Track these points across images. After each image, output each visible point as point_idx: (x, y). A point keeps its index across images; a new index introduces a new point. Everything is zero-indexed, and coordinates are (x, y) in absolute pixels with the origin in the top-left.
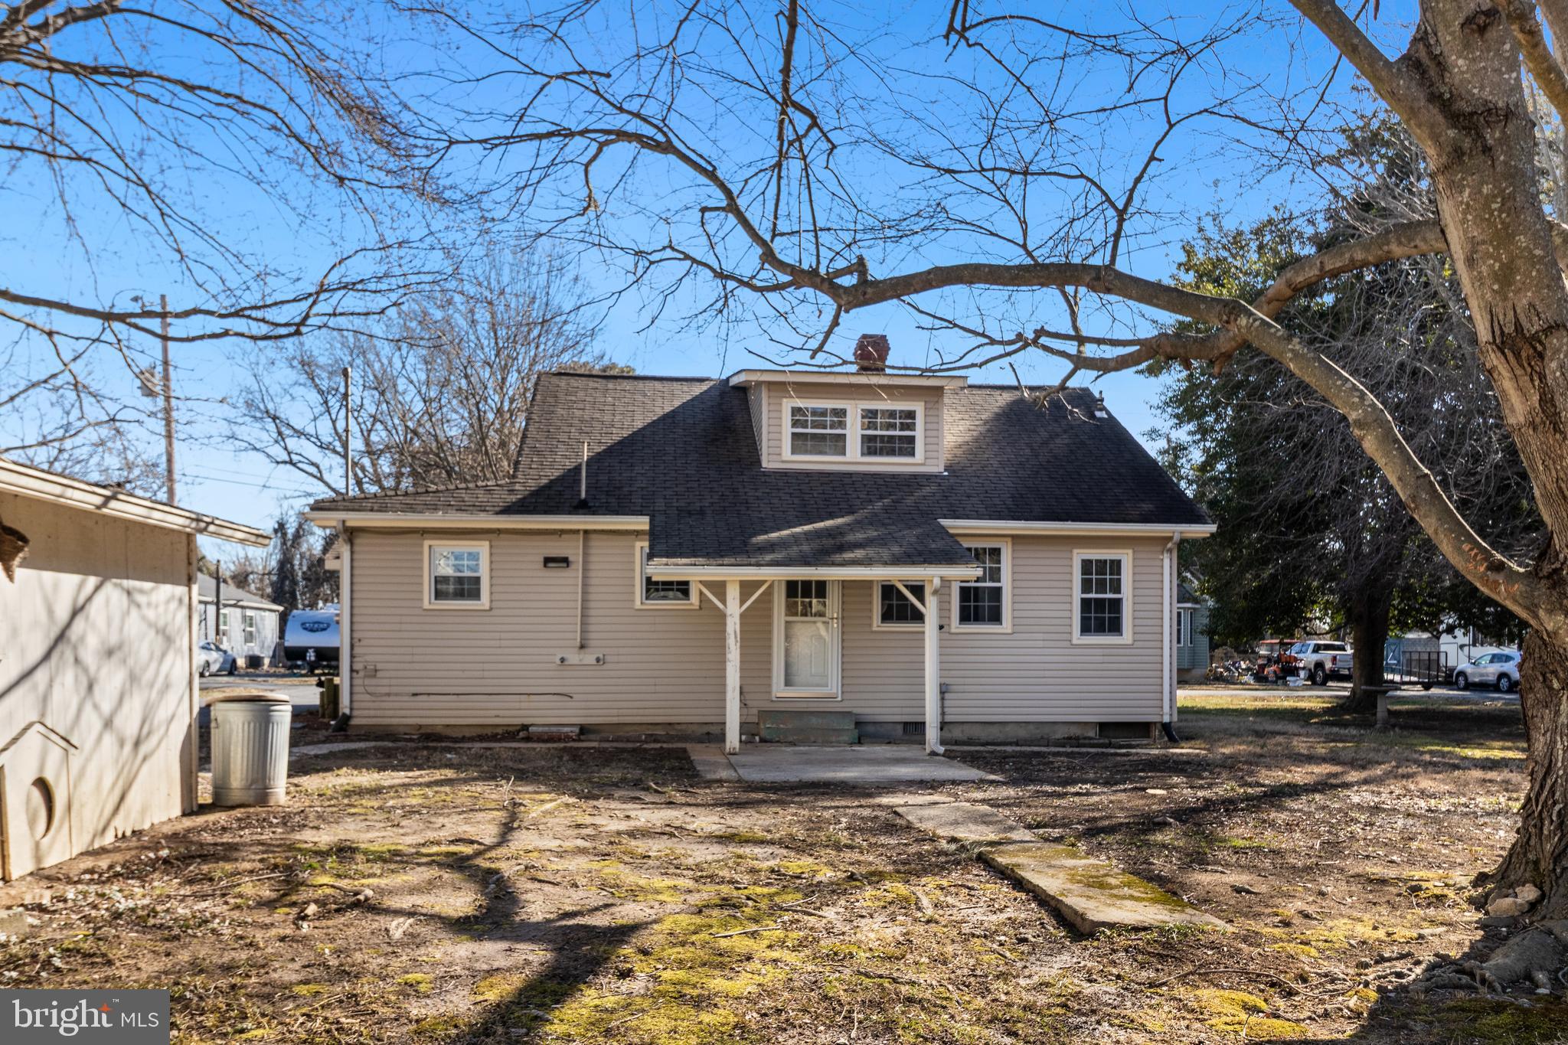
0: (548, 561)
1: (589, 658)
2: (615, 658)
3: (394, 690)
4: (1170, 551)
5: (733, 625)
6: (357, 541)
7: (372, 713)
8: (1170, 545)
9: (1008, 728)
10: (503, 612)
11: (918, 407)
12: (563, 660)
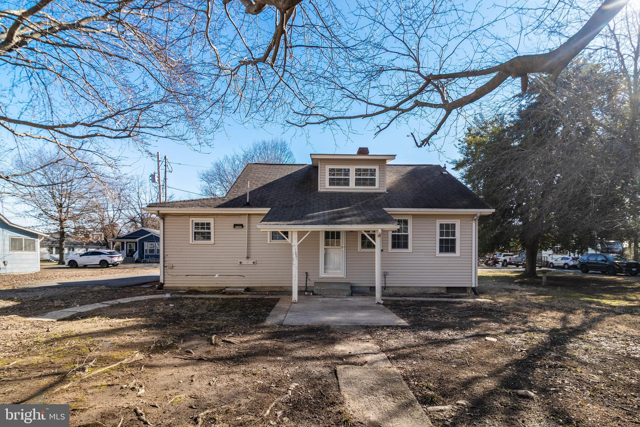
0: (235, 226)
1: (251, 262)
2: (260, 262)
3: (179, 274)
4: (475, 220)
5: (295, 249)
6: (166, 219)
7: (172, 282)
8: (475, 218)
9: (411, 289)
10: (219, 245)
11: (377, 168)
12: (241, 263)
